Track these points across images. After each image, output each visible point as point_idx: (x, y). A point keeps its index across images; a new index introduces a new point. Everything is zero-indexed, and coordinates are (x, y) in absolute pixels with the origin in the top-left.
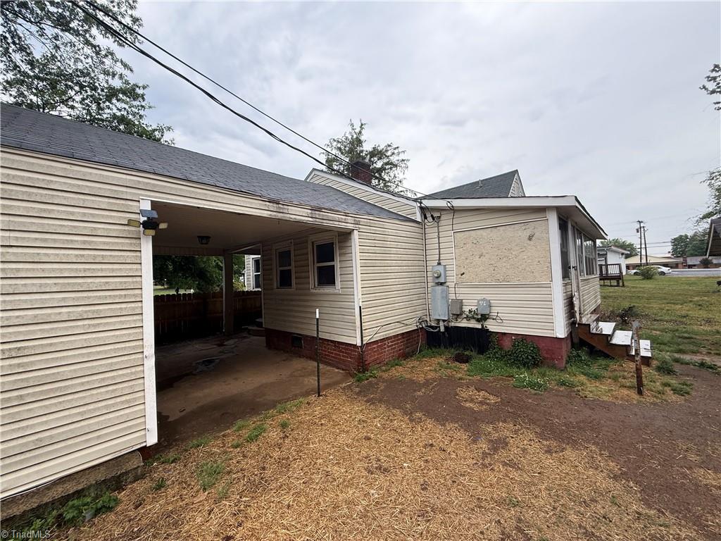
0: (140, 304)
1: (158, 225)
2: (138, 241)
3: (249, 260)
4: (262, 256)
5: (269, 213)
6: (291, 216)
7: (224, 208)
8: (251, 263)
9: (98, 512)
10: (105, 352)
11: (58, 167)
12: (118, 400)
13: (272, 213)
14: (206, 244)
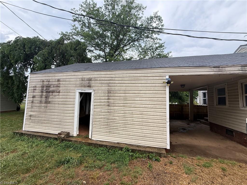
0: (165, 106)
1: (171, 82)
2: (165, 88)
3: (200, 93)
4: (208, 91)
5: (214, 72)
6: (227, 72)
7: (192, 74)
8: (201, 94)
9: (156, 160)
10: (157, 118)
11: (149, 71)
12: (160, 132)
13: (215, 72)
14: (184, 87)
